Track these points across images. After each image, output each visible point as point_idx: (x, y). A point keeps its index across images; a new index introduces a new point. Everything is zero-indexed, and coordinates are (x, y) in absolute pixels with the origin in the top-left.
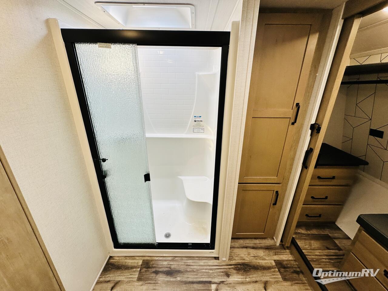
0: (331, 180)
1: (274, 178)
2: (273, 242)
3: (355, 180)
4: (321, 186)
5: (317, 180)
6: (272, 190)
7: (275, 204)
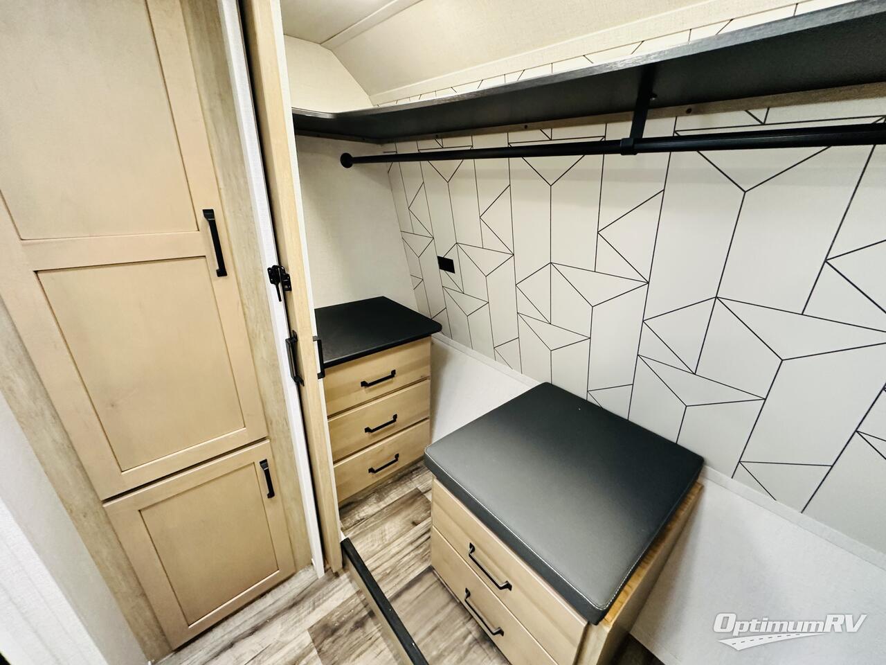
0: (391, 380)
1: (237, 435)
2: (310, 575)
3: (437, 363)
4: (376, 398)
5: (364, 390)
6: (249, 465)
7: (271, 494)
